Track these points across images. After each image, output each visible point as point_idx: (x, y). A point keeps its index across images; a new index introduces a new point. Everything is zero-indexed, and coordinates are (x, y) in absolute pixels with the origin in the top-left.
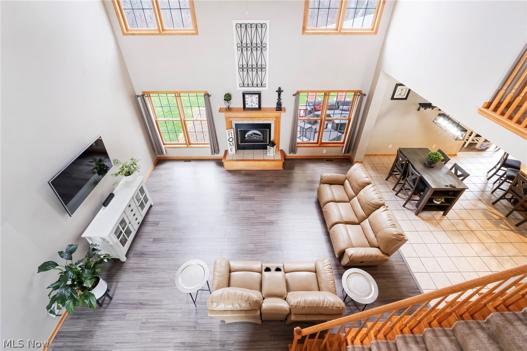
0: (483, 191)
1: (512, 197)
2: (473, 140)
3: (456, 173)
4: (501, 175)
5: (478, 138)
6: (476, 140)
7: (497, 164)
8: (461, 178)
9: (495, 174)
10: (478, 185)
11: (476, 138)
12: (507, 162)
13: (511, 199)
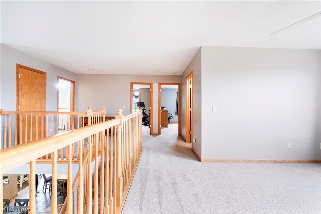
0: (46, 201)
1: (60, 192)
2: (24, 180)
3: (20, 204)
4: (49, 187)
5: (26, 178)
6: (26, 179)
7: (44, 184)
8: (25, 205)
9: (46, 189)
10: (41, 201)
11: (25, 178)
12: (47, 180)
13: (60, 194)
